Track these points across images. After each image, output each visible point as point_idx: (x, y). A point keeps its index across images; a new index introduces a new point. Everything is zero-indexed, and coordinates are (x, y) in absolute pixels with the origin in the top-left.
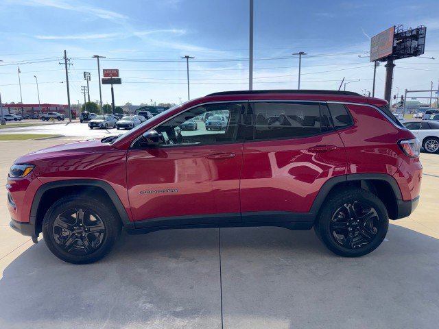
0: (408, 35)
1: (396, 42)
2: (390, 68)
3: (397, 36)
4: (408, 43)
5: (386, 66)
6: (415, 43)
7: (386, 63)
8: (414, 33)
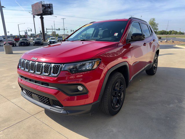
0: (47, 6)
1: (43, 8)
2: (42, 19)
3: (43, 6)
4: (47, 9)
5: (40, 18)
6: (49, 10)
7: (40, 17)
8: (48, 6)
